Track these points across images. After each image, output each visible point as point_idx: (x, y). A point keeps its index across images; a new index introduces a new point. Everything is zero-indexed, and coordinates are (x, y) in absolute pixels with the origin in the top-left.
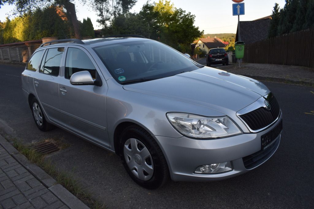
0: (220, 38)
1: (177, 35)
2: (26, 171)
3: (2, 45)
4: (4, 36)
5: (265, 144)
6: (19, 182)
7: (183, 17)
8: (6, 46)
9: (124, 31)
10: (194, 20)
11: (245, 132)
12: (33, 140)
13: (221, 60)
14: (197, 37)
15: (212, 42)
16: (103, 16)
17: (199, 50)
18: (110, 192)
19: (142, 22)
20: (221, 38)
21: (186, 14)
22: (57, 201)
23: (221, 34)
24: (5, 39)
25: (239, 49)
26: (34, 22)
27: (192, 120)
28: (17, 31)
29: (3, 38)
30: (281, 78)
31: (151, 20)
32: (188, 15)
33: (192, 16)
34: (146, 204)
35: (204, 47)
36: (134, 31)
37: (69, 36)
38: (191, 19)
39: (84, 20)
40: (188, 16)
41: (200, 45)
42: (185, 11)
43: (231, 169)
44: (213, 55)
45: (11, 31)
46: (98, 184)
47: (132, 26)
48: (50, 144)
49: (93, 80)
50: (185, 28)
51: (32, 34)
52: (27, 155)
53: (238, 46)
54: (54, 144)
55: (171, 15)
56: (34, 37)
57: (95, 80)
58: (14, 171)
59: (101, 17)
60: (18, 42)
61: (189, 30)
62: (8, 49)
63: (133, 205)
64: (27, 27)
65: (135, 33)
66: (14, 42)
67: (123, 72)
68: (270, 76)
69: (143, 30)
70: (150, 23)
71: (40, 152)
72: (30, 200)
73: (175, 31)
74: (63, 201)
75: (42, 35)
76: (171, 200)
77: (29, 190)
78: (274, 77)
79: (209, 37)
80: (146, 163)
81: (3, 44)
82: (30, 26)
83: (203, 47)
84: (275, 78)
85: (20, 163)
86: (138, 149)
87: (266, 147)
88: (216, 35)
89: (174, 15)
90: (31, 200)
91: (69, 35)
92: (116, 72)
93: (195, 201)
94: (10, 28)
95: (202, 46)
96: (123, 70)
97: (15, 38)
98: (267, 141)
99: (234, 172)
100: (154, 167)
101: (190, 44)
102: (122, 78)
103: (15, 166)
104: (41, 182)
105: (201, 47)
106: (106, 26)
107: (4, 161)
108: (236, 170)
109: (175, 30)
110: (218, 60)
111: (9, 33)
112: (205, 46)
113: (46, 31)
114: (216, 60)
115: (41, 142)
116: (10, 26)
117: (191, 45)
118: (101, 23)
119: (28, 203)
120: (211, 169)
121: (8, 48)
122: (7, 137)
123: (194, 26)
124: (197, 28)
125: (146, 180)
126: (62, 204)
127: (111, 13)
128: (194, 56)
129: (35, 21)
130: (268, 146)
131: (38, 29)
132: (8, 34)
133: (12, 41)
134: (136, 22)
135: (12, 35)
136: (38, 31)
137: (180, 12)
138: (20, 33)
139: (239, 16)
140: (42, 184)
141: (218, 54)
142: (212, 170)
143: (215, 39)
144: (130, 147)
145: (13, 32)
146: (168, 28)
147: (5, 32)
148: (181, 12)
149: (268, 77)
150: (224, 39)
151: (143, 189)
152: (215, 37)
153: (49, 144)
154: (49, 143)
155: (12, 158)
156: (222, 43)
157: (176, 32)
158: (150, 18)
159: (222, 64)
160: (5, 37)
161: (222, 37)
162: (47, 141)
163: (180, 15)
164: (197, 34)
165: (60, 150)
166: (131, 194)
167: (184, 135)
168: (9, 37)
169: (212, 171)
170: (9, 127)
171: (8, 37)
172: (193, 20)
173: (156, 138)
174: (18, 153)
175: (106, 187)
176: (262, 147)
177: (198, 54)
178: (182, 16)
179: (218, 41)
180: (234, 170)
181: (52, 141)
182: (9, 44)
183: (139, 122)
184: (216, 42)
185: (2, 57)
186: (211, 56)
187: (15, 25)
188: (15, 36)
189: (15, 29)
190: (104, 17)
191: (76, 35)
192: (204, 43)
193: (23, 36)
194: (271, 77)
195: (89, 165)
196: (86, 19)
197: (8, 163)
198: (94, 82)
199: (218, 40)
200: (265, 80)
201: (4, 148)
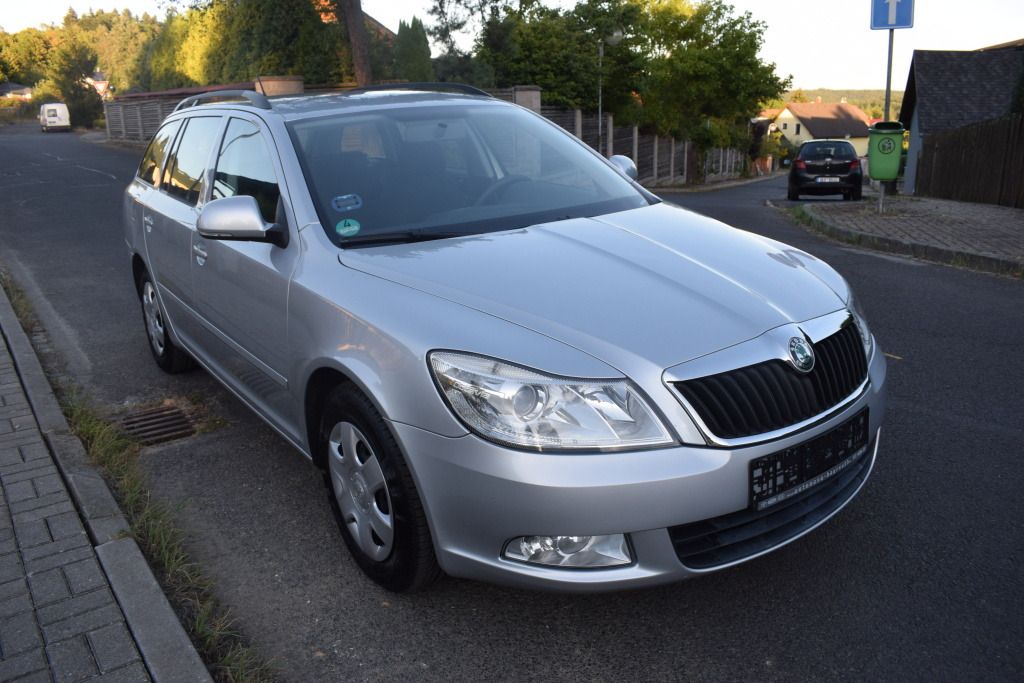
0: (860, 107)
1: (699, 90)
2: (61, 486)
3: (147, 94)
4: (153, 64)
5: (771, 491)
6: (27, 518)
7: (725, 25)
8: (156, 96)
9: (516, 66)
10: (763, 37)
11: (686, 440)
12: (129, 397)
13: (837, 180)
14: (766, 96)
15: (830, 116)
16: (442, 13)
17: (778, 140)
18: (275, 581)
19: (577, 39)
20: (863, 106)
21: (735, 17)
22: (100, 588)
23: (865, 91)
24: (155, 75)
25: (884, 146)
26: (239, 26)
27: (503, 381)
28: (190, 52)
29: (149, 72)
30: (1006, 258)
31: (612, 35)
32: (740, 20)
33: (754, 25)
34: (359, 635)
35: (798, 132)
36: (549, 67)
37: (340, 75)
38: (753, 35)
39: (403, 26)
40: (743, 26)
41: (785, 126)
42: (732, 7)
43: (628, 561)
44: (808, 162)
45: (174, 53)
46: (248, 552)
47: (543, 52)
48: (175, 413)
49: (264, 225)
50: (728, 66)
51: (231, 64)
52: (87, 441)
53: (881, 137)
54: (185, 415)
55: (683, 18)
56: (236, 74)
57: (270, 226)
58: (29, 483)
59: (436, 16)
60: (191, 86)
61: (742, 74)
62: (159, 106)
63: (322, 632)
64: (217, 40)
65: (551, 75)
66: (181, 85)
67: (359, 206)
68: (970, 250)
69: (577, 65)
70: (606, 44)
71: (135, 434)
72: (30, 575)
73: (691, 73)
74: (115, 589)
75: (260, 67)
76: (441, 633)
77: (42, 544)
78: (984, 253)
79: (820, 98)
80: (375, 504)
81: (149, 90)
82: (226, 39)
83: (795, 132)
84: (984, 258)
85: (55, 462)
86: (357, 459)
87: (772, 501)
88: (848, 94)
89: (693, 18)
90: (34, 574)
91: (336, 70)
92: (334, 205)
93: (513, 650)
94: (170, 43)
95: (792, 129)
96: (359, 199)
97: (181, 74)
98: (780, 480)
99: (637, 573)
100: (395, 522)
101: (748, 119)
102: (349, 225)
103: (39, 468)
104: (87, 527)
105: (790, 134)
106: (451, 49)
107: (17, 451)
108: (646, 565)
109: (694, 72)
110: (827, 180)
111: (166, 55)
112: (802, 129)
113: (272, 57)
114: (819, 180)
115: (151, 406)
116: (170, 35)
117: (753, 124)
118: (438, 36)
119: (22, 583)
120: (560, 552)
121: (158, 103)
122: (63, 379)
123: (761, 59)
124: (772, 68)
125: (380, 560)
126: (110, 599)
127: (469, 5)
128: (758, 161)
129: (241, 22)
130: (781, 497)
131: (250, 49)
132: (163, 61)
133: (175, 83)
134: (557, 37)
135: (176, 63)
136: (249, 56)
137: (715, 8)
138: (198, 59)
139: (892, 31)
140: (84, 532)
141: (829, 160)
142: (563, 557)
143: (840, 108)
144: (340, 450)
145: (179, 56)
146: (670, 60)
147: (156, 53)
148: (719, 8)
149: (958, 253)
150: (874, 109)
151: (373, 587)
152: (843, 101)
153: (172, 414)
154: (173, 408)
155: (42, 446)
156: (863, 123)
157: (697, 77)
158: (608, 27)
159: (840, 197)
160: (154, 70)
161: (869, 101)
162: (168, 402)
163: (715, 19)
164: (768, 86)
165: (194, 436)
166: (329, 597)
167: (472, 431)
168: (166, 70)
169: (563, 561)
170: (79, 349)
171: (163, 69)
172: (760, 38)
173: (394, 429)
174: (67, 431)
175: (269, 566)
176: (754, 498)
177: (774, 155)
178: (721, 22)
179: (848, 116)
180: (637, 565)
181: (184, 406)
182: (165, 92)
183: (356, 373)
184: (843, 117)
185: (141, 132)
186: (802, 166)
187: (185, 35)
188: (182, 68)
189: (185, 47)
190: (449, 17)
191: (358, 73)
192: (800, 119)
193: (205, 67)
194: (974, 252)
195: (251, 489)
196: (409, 22)
197: (23, 459)
198: (267, 232)
199: (851, 112)
200: (949, 263)
201: (33, 412)
